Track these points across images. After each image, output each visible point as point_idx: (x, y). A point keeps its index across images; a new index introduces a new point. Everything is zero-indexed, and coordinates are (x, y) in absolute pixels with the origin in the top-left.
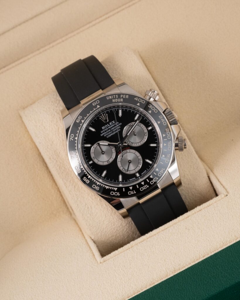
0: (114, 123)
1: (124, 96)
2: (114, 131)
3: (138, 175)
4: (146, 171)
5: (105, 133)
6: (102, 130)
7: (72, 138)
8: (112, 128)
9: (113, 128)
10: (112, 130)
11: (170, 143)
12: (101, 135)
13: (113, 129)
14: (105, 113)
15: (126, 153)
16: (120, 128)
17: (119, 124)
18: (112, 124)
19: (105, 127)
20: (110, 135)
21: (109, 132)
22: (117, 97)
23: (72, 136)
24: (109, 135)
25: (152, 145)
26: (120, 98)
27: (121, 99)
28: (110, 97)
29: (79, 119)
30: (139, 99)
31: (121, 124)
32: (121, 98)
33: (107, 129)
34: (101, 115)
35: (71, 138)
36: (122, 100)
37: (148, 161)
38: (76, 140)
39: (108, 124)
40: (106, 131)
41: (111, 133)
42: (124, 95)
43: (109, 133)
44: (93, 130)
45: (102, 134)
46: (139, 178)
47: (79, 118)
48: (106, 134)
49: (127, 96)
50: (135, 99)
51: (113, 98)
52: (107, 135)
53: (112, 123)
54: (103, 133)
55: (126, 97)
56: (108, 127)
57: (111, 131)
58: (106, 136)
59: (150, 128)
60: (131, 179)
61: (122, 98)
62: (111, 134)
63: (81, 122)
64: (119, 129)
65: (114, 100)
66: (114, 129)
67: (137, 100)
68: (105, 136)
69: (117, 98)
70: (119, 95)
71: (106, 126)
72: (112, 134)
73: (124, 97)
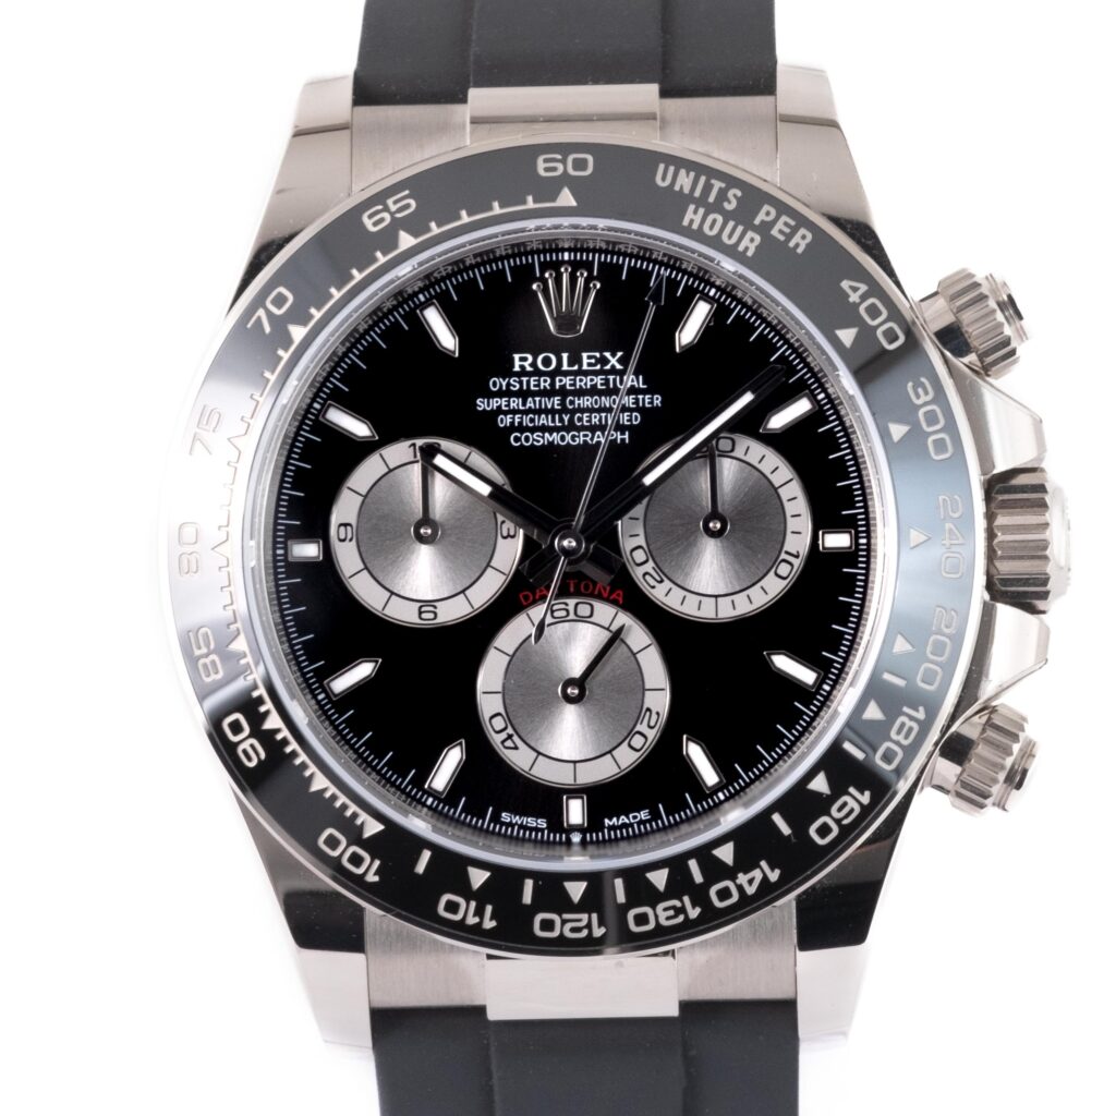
0: (613, 371)
1: (780, 225)
2: (583, 428)
3: (576, 812)
4: (644, 815)
5: (515, 403)
6: (507, 371)
7: (269, 313)
8: (580, 393)
9: (586, 402)
10: (573, 412)
11: (911, 718)
12: (482, 404)
13: (582, 411)
14: (588, 266)
15: (582, 619)
16: (631, 428)
17: (643, 392)
18: (596, 373)
19: (534, 364)
20: (540, 440)
21: (547, 411)
22: (730, 206)
23: (280, 300)
24: (533, 430)
25: (783, 663)
26: (749, 226)
27: (750, 234)
28: (684, 181)
29: (386, 209)
30: (871, 300)
31: (658, 400)
32: (756, 229)
33: (545, 383)
34: (555, 266)
35: (261, 313)
36: (750, 243)
37: (696, 753)
38: (287, 341)
39: (565, 356)
40: (534, 394)
41: (557, 429)
42: (784, 218)
43: (543, 420)
44: (447, 339)
45: (490, 395)
46: (576, 838)
47: (393, 208)
48: (514, 412)
49: (803, 231)
50: (845, 284)
51: (697, 193)
52: (522, 429)
53: (604, 361)
54: (500, 394)
55: (789, 237)
56: (552, 375)
57: (564, 410)
58: (512, 428)
59: (837, 541)
60: (516, 819)
61: (765, 229)
62: (551, 430)
63: (387, 239)
64: (620, 428)
65: (698, 219)
66: (591, 410)
67: (854, 298)
68: (505, 421)
69: (727, 216)
70: (754, 197)
71: (547, 362)
72: (555, 437)
73: (774, 232)
